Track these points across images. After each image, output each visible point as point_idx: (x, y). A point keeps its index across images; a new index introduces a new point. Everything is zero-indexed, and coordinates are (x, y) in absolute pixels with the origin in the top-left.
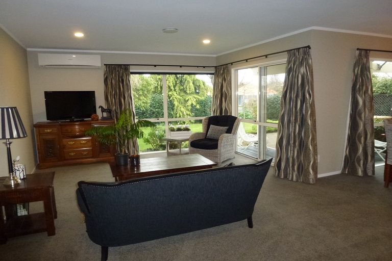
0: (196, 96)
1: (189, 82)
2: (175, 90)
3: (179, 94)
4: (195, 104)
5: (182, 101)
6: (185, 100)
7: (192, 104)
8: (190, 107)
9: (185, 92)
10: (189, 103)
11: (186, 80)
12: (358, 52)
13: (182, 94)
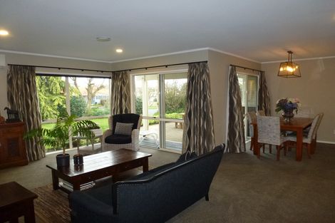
0: (62, 97)
1: (55, 84)
2: (41, 91)
3: (45, 95)
4: (61, 104)
5: (49, 101)
6: (51, 100)
7: (59, 104)
8: (56, 107)
9: (51, 93)
10: (56, 103)
11: (52, 82)
12: (230, 67)
13: (48, 94)
